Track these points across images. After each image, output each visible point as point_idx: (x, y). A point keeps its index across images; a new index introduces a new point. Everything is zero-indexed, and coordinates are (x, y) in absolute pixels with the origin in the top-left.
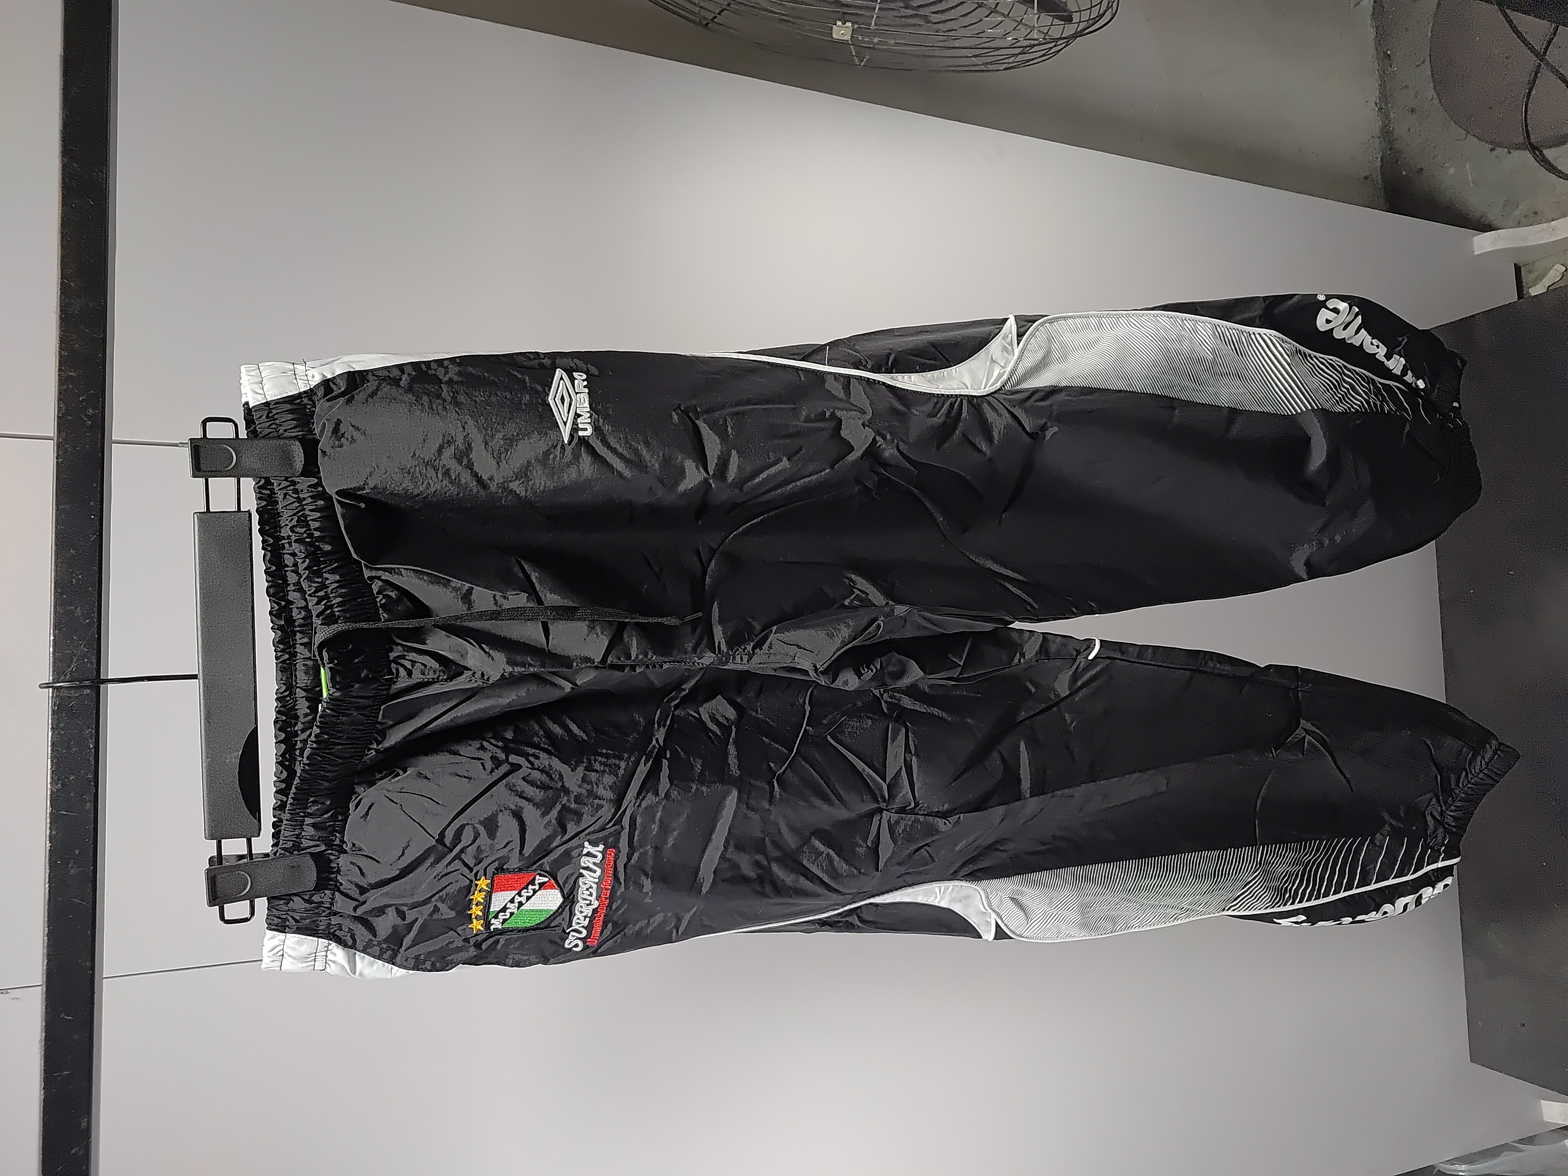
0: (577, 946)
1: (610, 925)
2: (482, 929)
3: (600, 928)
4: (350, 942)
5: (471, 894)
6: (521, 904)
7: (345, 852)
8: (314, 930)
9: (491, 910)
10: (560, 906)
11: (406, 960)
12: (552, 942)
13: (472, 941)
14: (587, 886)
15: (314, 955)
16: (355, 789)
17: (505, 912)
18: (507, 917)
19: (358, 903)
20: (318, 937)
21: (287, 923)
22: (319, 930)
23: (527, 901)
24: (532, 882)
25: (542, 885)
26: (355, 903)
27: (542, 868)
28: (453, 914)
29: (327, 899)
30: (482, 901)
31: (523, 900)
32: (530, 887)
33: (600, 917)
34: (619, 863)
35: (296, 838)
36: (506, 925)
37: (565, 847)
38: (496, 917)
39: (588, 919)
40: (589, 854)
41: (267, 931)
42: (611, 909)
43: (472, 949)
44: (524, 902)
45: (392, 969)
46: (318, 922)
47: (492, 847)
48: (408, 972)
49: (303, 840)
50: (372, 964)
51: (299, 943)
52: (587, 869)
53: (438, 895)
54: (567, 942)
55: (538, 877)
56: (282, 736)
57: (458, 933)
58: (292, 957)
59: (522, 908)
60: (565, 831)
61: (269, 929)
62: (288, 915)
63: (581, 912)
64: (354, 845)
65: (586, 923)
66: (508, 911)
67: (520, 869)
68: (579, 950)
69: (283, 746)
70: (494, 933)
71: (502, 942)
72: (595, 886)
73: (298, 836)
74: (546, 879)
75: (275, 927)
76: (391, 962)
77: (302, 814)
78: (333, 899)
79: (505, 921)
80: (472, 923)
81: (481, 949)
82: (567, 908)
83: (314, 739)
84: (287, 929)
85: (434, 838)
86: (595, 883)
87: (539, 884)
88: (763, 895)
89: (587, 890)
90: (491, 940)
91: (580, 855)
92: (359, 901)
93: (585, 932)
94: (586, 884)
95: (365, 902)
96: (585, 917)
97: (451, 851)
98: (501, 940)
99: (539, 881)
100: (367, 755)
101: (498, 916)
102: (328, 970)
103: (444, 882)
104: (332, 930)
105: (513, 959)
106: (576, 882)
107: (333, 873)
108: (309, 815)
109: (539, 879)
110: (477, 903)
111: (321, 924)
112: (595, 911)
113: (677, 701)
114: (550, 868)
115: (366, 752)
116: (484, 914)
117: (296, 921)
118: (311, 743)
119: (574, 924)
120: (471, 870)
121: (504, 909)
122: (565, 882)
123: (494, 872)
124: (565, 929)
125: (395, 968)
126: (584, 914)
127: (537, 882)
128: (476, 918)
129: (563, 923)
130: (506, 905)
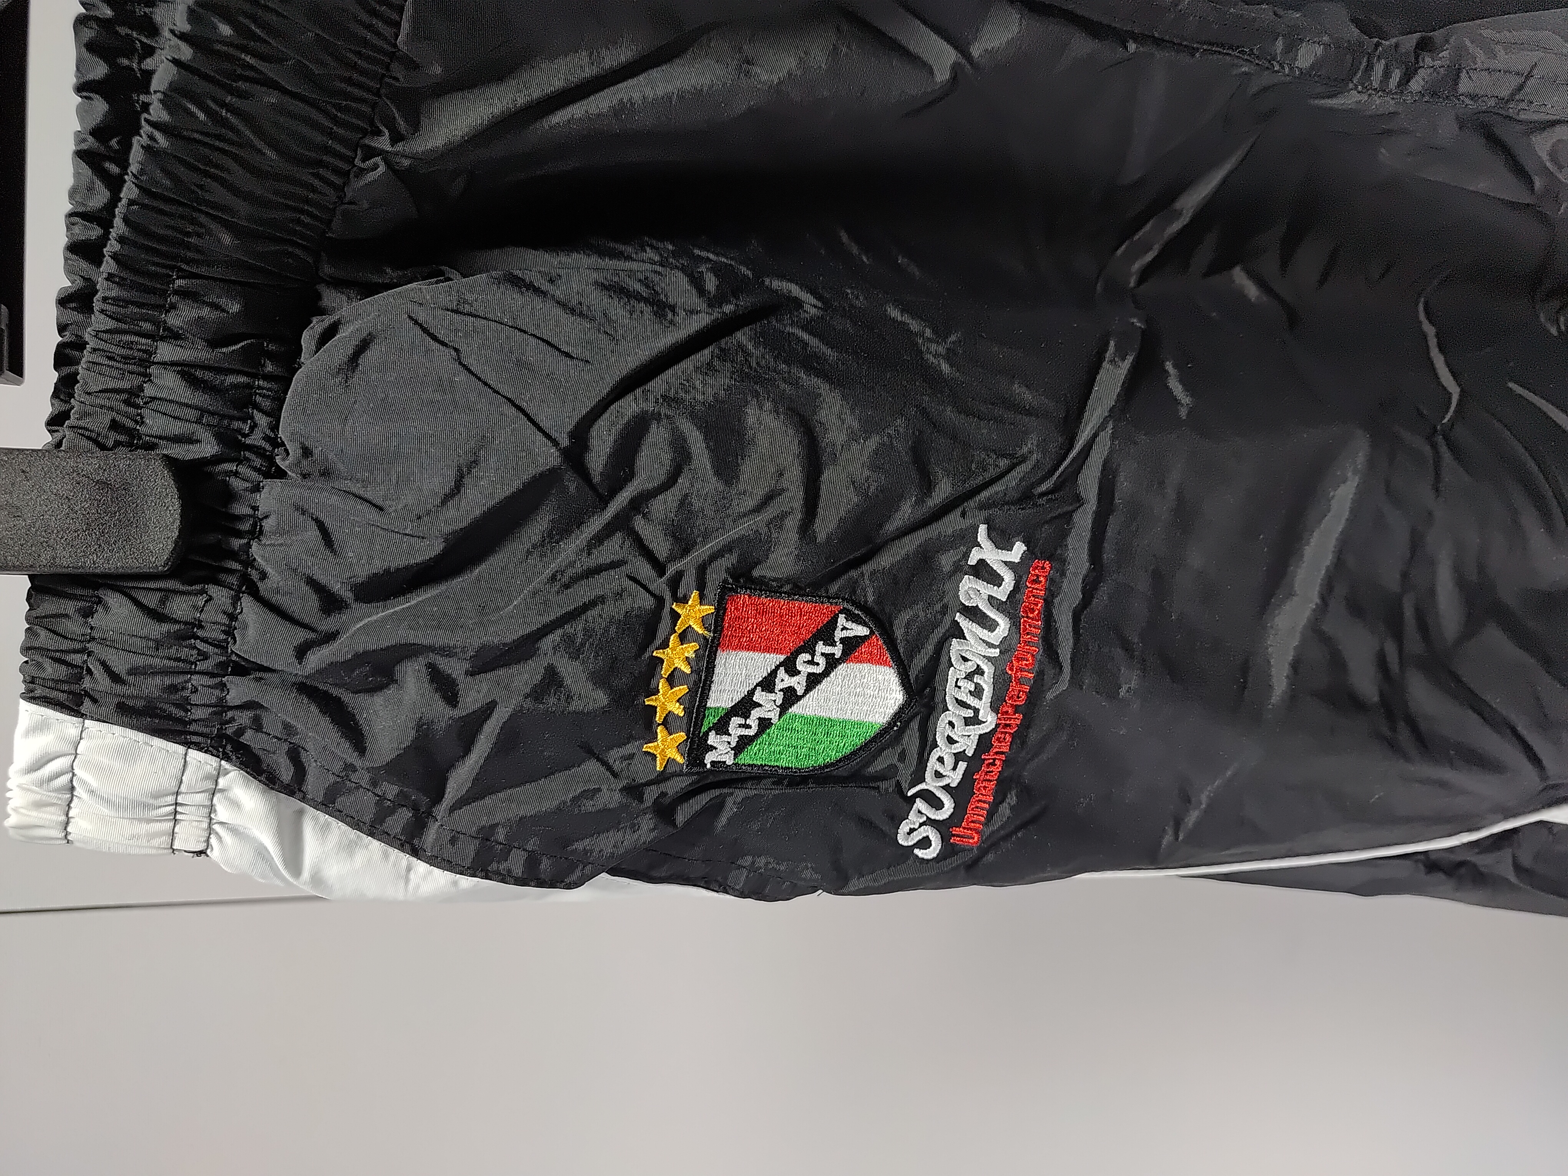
0: (925, 843)
1: (1012, 799)
2: (680, 759)
3: (991, 799)
4: (286, 773)
5: (658, 642)
6: (791, 697)
7: (281, 474)
8: (170, 717)
9: (710, 703)
10: (898, 715)
11: (453, 841)
12: (866, 824)
13: (651, 794)
14: (970, 667)
15: (171, 799)
16: (319, 297)
17: (746, 716)
18: (751, 732)
19: (312, 636)
20: (188, 744)
21: (87, 683)
22: (191, 722)
23: (808, 689)
24: (826, 634)
25: (851, 645)
26: (302, 635)
27: (854, 592)
28: (601, 698)
29: (211, 615)
30: (687, 670)
31: (798, 683)
32: (821, 648)
33: (994, 764)
34: (1060, 604)
35: (127, 402)
36: (745, 758)
37: (921, 536)
38: (722, 727)
39: (962, 766)
40: (983, 571)
41: (24, 705)
42: (1023, 743)
43: (647, 823)
44: (800, 691)
45: (409, 869)
46: (186, 693)
47: (722, 504)
48: (455, 883)
49: (145, 412)
50: (350, 848)
51: (127, 754)
52: (974, 614)
53: (559, 632)
54: (904, 827)
55: (842, 620)
56: (99, 70)
57: (609, 768)
58: (102, 798)
59: (795, 709)
60: (927, 485)
61: (31, 697)
62: (90, 654)
63: (951, 741)
64: (307, 452)
65: (954, 778)
66: (756, 713)
67: (796, 586)
68: (930, 857)
69: (100, 106)
70: (711, 779)
71: (730, 808)
72: (988, 669)
73: (132, 396)
74: (861, 631)
75: (47, 692)
76: (407, 846)
77: (147, 326)
78: (232, 617)
79: (743, 743)
80: (654, 738)
81: (673, 823)
82: (915, 725)
83: (185, 27)
84: (87, 702)
85: (555, 443)
86: (989, 659)
87: (843, 640)
88: (1393, 746)
89: (969, 677)
90: (703, 799)
91: (960, 569)
92: (313, 630)
93: (949, 805)
94: (965, 659)
95: (330, 637)
96: (959, 757)
97: (604, 502)
98: (730, 802)
99: (845, 634)
100: (362, 171)
101: (727, 724)
102: (215, 854)
103: (583, 593)
104: (230, 730)
105: (752, 868)
106: (942, 646)
107: (239, 534)
108: (173, 336)
109: (844, 628)
110: (672, 675)
111: (195, 699)
112: (984, 741)
113: (1149, 257)
114: (879, 600)
115: (357, 162)
116: (688, 711)
117: (115, 678)
118: (175, 41)
119: (929, 775)
120: (660, 569)
121: (745, 706)
122: (915, 648)
123: (725, 581)
124: (905, 785)
125: (421, 867)
126: (957, 748)
127: (839, 634)
128: (665, 723)
129: (900, 766)
130: (752, 693)
